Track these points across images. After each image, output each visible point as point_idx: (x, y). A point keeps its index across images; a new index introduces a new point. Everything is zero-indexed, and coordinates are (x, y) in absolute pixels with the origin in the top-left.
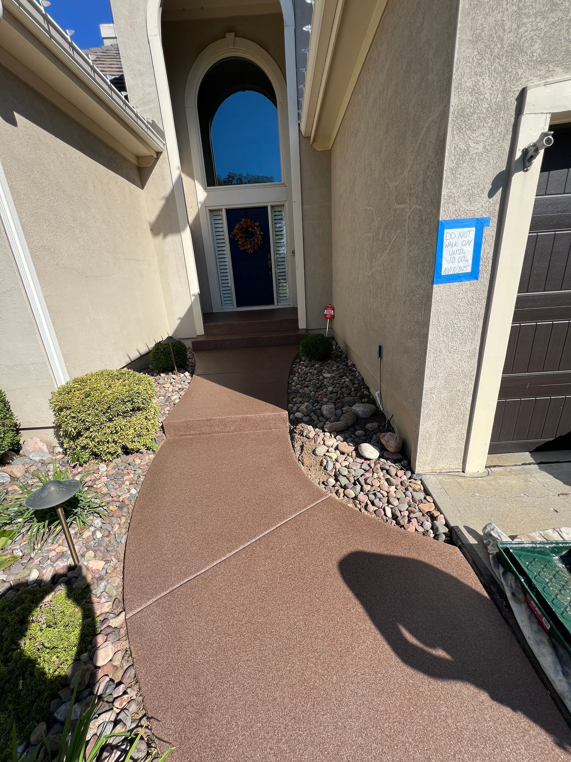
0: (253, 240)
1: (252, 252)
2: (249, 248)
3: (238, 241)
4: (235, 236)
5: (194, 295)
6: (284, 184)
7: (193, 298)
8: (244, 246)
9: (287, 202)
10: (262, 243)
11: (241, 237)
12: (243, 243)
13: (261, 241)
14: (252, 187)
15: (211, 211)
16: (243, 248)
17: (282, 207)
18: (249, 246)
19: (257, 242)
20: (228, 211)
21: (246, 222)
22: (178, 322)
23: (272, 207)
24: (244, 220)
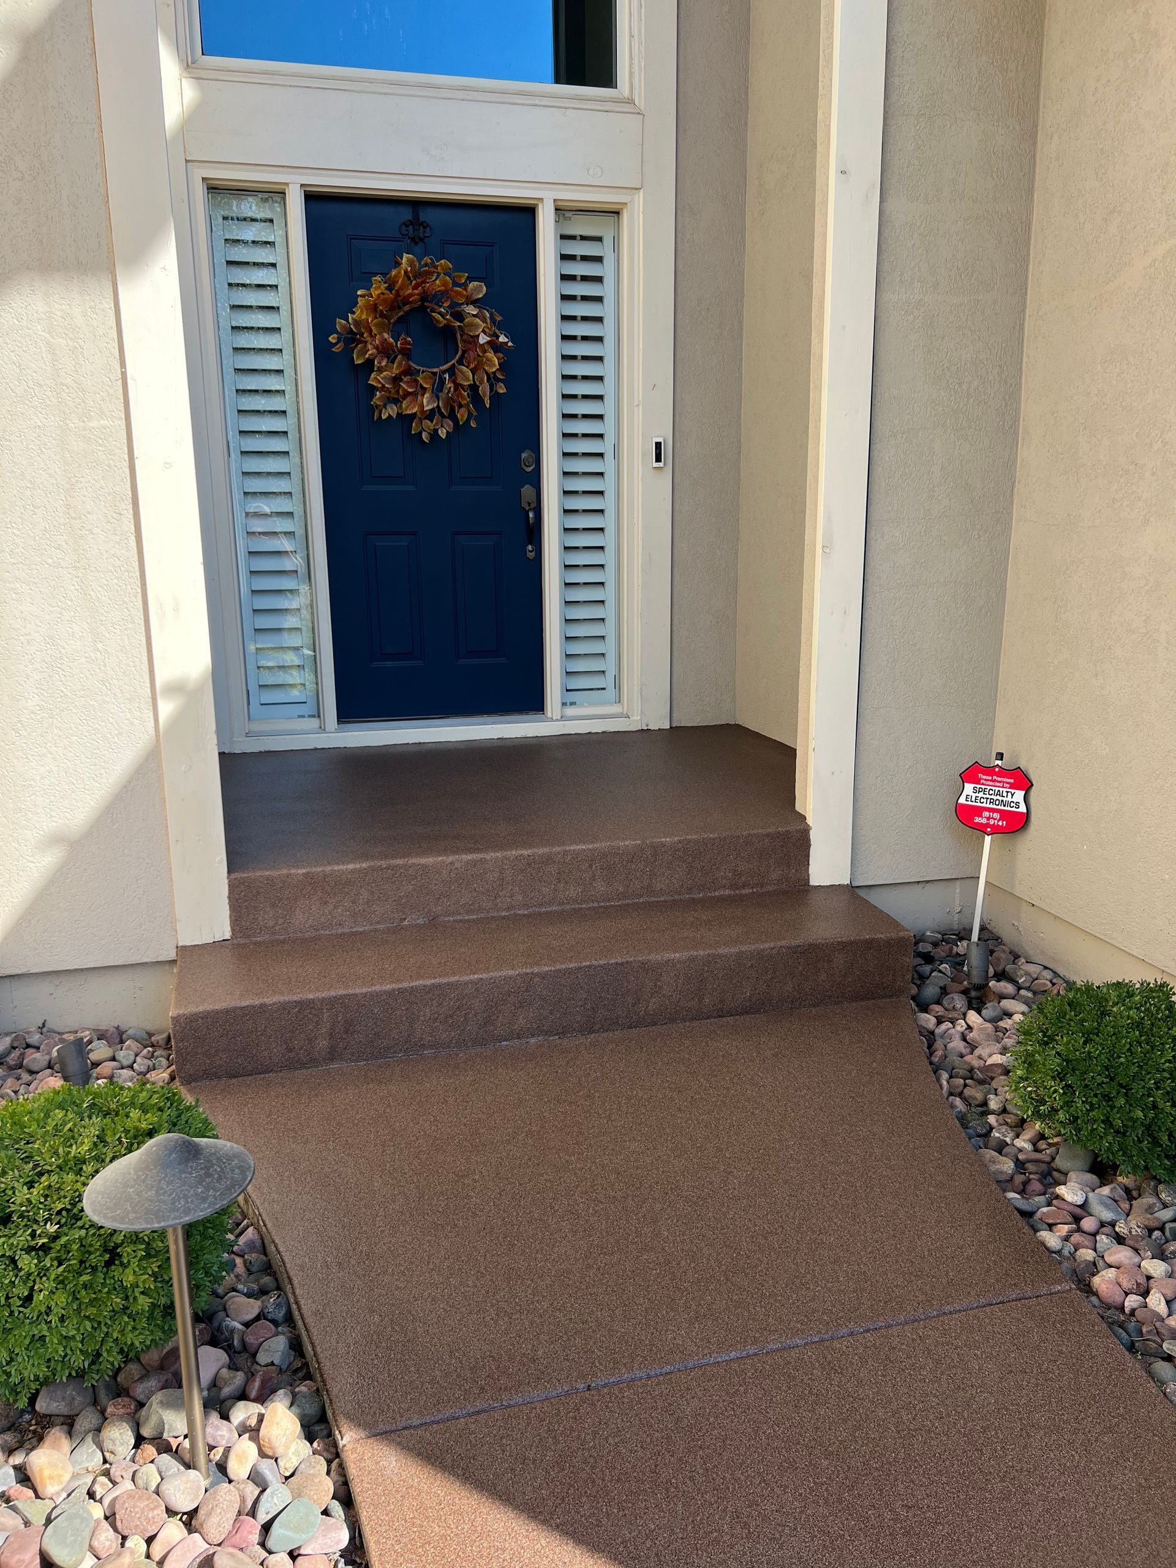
0: (452, 371)
1: (442, 433)
2: (430, 415)
3: (369, 365)
4: (352, 339)
5: (176, 688)
6: (630, 101)
7: (167, 708)
8: (396, 401)
9: (640, 197)
10: (502, 389)
11: (386, 351)
12: (396, 380)
13: (492, 379)
14: (460, 94)
15: (214, 189)
16: (392, 411)
17: (611, 219)
18: (427, 402)
19: (474, 388)
20: (313, 199)
21: (419, 276)
22: (48, 861)
23: (561, 211)
24: (411, 263)
